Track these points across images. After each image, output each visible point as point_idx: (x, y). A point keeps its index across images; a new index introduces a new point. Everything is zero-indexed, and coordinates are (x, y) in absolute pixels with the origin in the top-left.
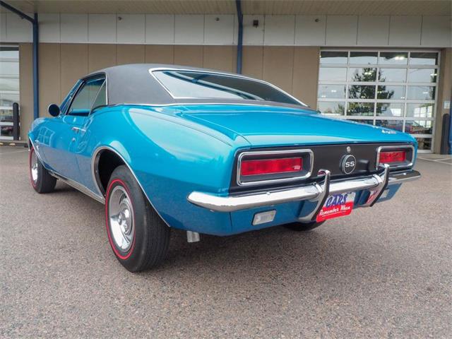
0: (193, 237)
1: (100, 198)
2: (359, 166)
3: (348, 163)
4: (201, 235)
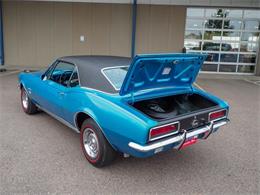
1: (77, 130)
3: (194, 124)
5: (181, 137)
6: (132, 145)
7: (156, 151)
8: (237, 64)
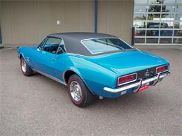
0: (101, 98)
1: (65, 83)
5: (139, 83)
6: (106, 89)
7: (122, 94)
8: (173, 37)
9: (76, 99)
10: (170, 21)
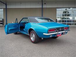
0: (42, 39)
2: (62, 30)
3: (60, 30)
4: (43, 38)
6: (44, 34)
7: (50, 36)
8: (72, 23)
9: (33, 40)
10: (71, 18)
